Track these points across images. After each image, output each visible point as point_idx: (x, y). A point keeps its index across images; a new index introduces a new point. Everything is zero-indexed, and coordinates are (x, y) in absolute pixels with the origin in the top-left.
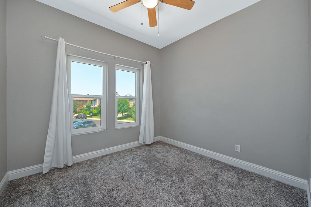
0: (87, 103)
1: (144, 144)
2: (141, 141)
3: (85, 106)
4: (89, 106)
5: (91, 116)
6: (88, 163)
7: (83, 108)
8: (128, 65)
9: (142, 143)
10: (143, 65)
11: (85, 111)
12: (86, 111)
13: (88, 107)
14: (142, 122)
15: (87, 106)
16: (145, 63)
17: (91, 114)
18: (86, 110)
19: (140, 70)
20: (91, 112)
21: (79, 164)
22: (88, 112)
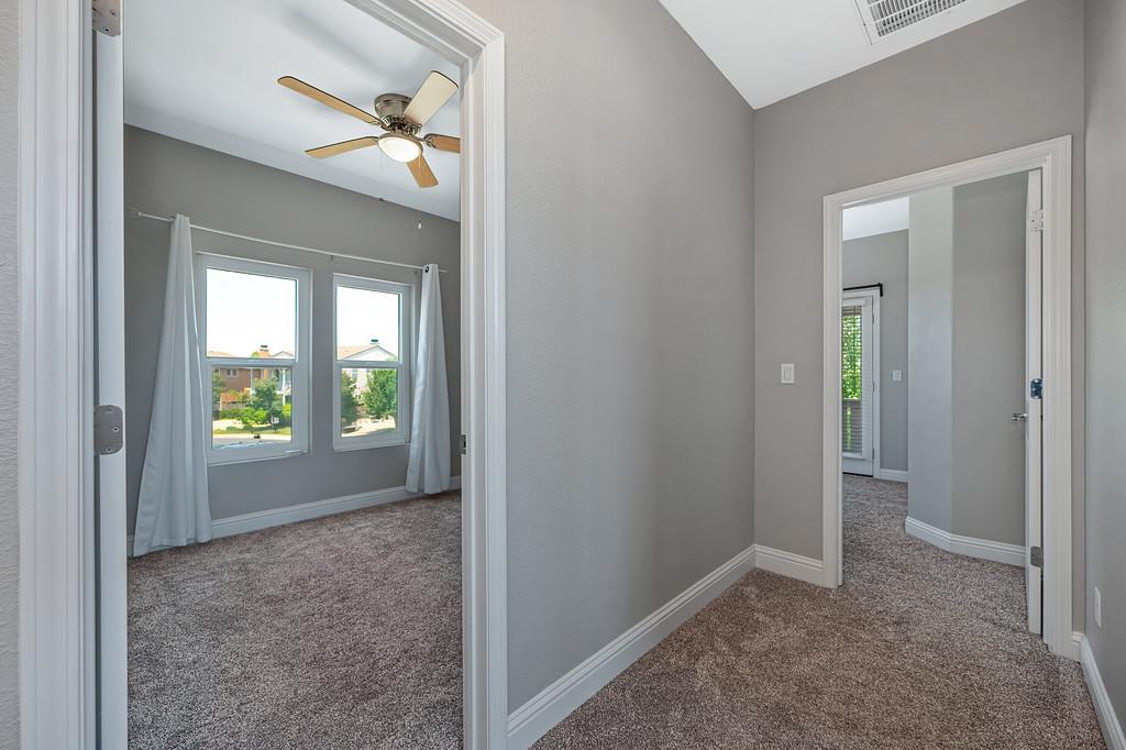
0: (259, 377)
1: (421, 495)
2: (412, 485)
3: (251, 391)
4: (269, 389)
5: (276, 428)
6: (255, 537)
7: (245, 397)
8: (373, 276)
9: (415, 490)
10: (419, 275)
11: (253, 409)
12: (256, 409)
13: (264, 393)
14: (415, 432)
15: (259, 392)
16: (424, 268)
17: (276, 421)
18: (257, 406)
19: (410, 288)
20: (277, 414)
21: (227, 541)
22: (262, 413)
